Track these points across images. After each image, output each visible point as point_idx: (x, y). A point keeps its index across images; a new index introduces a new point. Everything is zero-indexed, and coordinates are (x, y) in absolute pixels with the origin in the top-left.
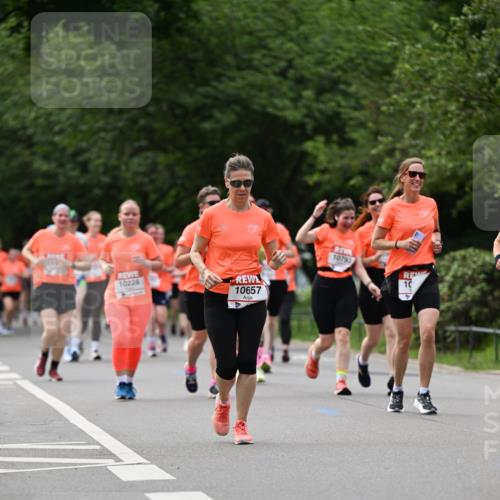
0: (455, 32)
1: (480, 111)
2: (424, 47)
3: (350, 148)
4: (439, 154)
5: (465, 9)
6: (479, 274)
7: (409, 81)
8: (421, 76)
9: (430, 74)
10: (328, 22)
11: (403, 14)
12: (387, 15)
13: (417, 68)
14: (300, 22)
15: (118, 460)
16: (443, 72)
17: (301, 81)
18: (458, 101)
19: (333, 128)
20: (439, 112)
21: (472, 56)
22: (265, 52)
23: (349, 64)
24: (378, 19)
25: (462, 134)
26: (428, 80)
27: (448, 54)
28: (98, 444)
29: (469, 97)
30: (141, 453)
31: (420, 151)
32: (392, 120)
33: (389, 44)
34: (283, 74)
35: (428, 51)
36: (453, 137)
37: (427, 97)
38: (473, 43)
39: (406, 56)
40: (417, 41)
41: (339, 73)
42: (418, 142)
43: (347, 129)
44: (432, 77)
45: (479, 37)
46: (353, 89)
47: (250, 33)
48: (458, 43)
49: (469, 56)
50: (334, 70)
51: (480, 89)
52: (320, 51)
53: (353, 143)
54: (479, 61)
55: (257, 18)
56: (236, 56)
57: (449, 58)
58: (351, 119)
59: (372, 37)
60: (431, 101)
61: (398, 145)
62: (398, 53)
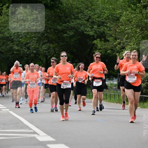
0: (138, 8)
1: (146, 31)
2: (129, 12)
3: (107, 42)
4: (134, 44)
5: (142, 1)
6: (146, 80)
7: (125, 22)
8: (128, 21)
9: (131, 20)
10: (101, 5)
11: (123, 2)
12: (118, 3)
13: (127, 19)
14: (92, 5)
15: (38, 135)
16: (135, 20)
17: (93, 23)
18: (139, 28)
19: (102, 36)
20: (134, 32)
21: (144, 15)
22: (82, 14)
23: (107, 18)
24: (115, 4)
25: (140, 38)
26: (130, 22)
27: (137, 14)
28: (33, 130)
29: (142, 27)
30: (45, 133)
31: (128, 43)
32: (120, 34)
33: (119, 11)
34: (88, 20)
35: (130, 14)
36: (138, 39)
37: (130, 27)
38: (144, 11)
39: (124, 15)
40: (127, 10)
41: (104, 20)
42: (128, 40)
43: (107, 37)
44: (131, 21)
45: (145, 9)
46: (108, 25)
47: (78, 8)
48: (139, 11)
49: (143, 15)
50: (102, 19)
51: (146, 25)
52: (98, 14)
53: (108, 41)
54: (146, 16)
55: (80, 4)
56: (74, 15)
57: (137, 16)
58: (108, 34)
59: (114, 9)
60: (131, 28)
61: (122, 42)
62: (121, 14)
